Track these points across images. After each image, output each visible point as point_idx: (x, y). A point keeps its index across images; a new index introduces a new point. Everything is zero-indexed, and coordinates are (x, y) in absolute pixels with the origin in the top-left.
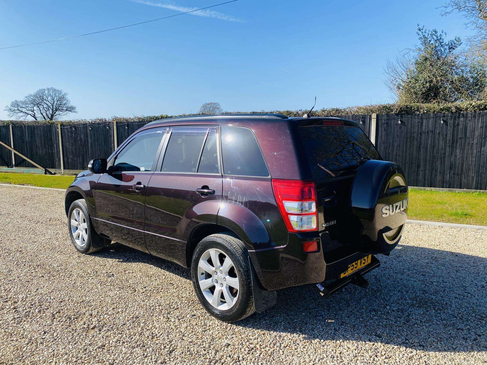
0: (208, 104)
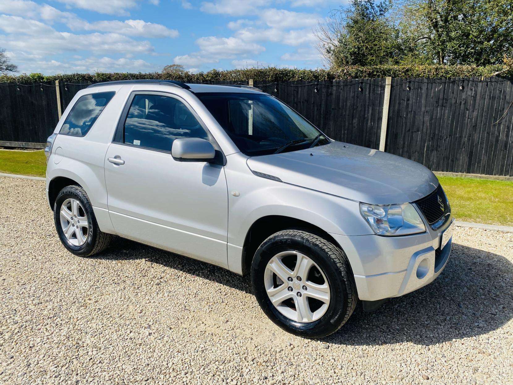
0: (171, 66)
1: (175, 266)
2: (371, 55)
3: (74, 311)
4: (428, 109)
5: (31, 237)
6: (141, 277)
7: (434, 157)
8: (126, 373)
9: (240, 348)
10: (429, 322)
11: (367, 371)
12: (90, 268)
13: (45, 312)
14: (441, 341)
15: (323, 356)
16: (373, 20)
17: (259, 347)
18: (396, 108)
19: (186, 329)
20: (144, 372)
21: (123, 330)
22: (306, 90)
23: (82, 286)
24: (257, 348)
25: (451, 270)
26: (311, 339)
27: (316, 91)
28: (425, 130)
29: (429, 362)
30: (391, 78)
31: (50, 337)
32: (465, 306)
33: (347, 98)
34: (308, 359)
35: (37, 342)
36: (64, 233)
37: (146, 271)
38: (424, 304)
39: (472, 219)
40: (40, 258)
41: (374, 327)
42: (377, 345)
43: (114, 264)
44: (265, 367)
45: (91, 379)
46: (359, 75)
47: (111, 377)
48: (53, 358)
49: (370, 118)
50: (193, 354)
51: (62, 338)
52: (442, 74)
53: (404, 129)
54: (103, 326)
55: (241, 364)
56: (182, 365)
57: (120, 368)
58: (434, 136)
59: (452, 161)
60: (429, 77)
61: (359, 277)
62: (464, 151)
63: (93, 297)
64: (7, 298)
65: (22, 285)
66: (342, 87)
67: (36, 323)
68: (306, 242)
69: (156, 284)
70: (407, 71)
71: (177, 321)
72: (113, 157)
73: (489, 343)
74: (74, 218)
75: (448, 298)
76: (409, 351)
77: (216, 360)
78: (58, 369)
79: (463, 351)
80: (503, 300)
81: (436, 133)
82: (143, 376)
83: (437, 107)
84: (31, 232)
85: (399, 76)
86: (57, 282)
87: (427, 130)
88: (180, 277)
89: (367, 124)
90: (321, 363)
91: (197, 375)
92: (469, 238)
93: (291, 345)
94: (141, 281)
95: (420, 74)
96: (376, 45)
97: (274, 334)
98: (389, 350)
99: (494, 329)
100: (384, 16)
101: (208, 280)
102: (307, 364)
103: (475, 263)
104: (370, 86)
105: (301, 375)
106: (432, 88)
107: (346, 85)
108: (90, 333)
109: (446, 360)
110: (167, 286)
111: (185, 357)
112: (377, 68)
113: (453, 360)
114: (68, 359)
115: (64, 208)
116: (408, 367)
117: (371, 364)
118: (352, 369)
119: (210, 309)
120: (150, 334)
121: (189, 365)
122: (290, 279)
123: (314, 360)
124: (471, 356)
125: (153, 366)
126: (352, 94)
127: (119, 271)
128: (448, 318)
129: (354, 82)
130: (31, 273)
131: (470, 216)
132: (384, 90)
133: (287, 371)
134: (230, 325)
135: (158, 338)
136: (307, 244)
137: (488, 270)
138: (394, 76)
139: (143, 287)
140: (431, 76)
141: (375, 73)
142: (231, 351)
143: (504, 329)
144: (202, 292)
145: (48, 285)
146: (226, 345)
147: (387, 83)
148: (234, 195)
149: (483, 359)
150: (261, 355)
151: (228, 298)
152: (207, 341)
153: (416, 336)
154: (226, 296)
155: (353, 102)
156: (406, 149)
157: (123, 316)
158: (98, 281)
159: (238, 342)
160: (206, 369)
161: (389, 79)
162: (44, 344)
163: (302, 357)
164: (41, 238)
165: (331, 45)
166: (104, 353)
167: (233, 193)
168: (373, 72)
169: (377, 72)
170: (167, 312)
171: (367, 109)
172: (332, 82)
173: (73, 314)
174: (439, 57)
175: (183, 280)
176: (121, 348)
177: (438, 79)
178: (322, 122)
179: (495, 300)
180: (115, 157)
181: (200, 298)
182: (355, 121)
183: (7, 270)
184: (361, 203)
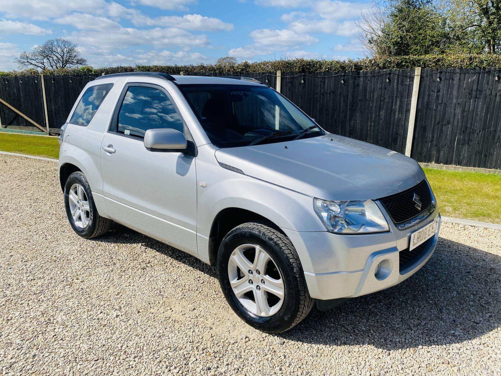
0: (224, 59)
1: (166, 252)
2: (415, 44)
3: (59, 289)
4: (460, 101)
5: (50, 218)
6: (131, 260)
7: (465, 152)
8: (81, 351)
9: (196, 336)
10: (400, 325)
11: (314, 372)
12: (89, 250)
13: (34, 289)
14: (406, 346)
15: (275, 352)
16: (419, 8)
17: (215, 337)
18: (426, 100)
19: (153, 313)
20: (97, 352)
21: (95, 310)
22: (332, 81)
23: (76, 266)
24: (212, 339)
25: (446, 273)
26: (269, 334)
27: (342, 82)
28: (456, 123)
29: (383, 368)
30: (420, 68)
31: (28, 311)
32: (448, 311)
33: (374, 88)
34: (258, 353)
35: (15, 316)
36: (73, 215)
37: (139, 255)
38: (402, 306)
39: (490, 219)
40: (49, 237)
41: (339, 326)
42: (335, 345)
43: (112, 247)
44: (213, 358)
45: (47, 355)
46: (387, 65)
47: (66, 354)
48: (23, 331)
49: (397, 110)
50: (149, 339)
51: (39, 313)
52: (476, 64)
53: (433, 122)
54: (78, 306)
55: (190, 353)
56: (134, 348)
57: (78, 346)
58: (466, 129)
59: (485, 156)
60: (461, 67)
61: (309, 274)
62: (499, 145)
63: (81, 277)
64: (7, 273)
65: (25, 262)
66: (369, 78)
67: (22, 298)
68: (262, 236)
69: (142, 269)
70: (439, 60)
71: (147, 306)
72: (107, 146)
73: (459, 353)
74: (79, 201)
75: (431, 302)
76: (367, 355)
77: (169, 347)
78: (23, 343)
79: (426, 359)
80: (493, 308)
81: (469, 126)
82: (95, 356)
83: (470, 99)
84: (52, 213)
85: (429, 67)
86: (55, 261)
87: (458, 123)
88: (166, 263)
89: (395, 115)
90: (270, 359)
91: (144, 360)
92: (480, 239)
93: (246, 337)
94: (130, 264)
95: (452, 64)
96: (421, 34)
97: (234, 326)
98: (346, 352)
99: (470, 339)
100: (431, 3)
101: (192, 268)
102: (255, 358)
103: (476, 267)
104: (398, 77)
105: (245, 370)
106: (464, 79)
107: (374, 76)
108: (64, 311)
109: (403, 368)
110: (151, 271)
111: (140, 341)
112: (406, 59)
113: (411, 369)
114: (36, 333)
115: (72, 191)
116: (359, 371)
117: (322, 364)
118: (300, 367)
119: (183, 296)
120: (117, 316)
121: (141, 350)
122: (250, 272)
123: (264, 355)
124: (433, 365)
125: (108, 347)
126: (379, 86)
127: (114, 254)
128: (423, 324)
129: (382, 73)
130: (36, 251)
131: (489, 216)
132: (413, 81)
133: (233, 364)
134: (196, 313)
135: (123, 321)
136: (263, 238)
137: (489, 275)
138: (424, 66)
139: (130, 270)
140: (464, 66)
141: (404, 63)
142: (186, 339)
143: (482, 339)
144: (181, 279)
145: (47, 263)
146: (184, 333)
147: (416, 73)
148: (201, 186)
149: (445, 370)
150: (214, 345)
151: (204, 286)
152: (168, 327)
153: (381, 339)
154: (202, 284)
155: (380, 94)
156: (434, 143)
157: (100, 297)
158: (91, 262)
159: (197, 331)
160: (155, 355)
161: (418, 70)
162: (21, 318)
163: (254, 351)
164: (58, 219)
165: (373, 35)
166: (69, 331)
167: (201, 184)
168: (402, 62)
169: (406, 62)
170: (141, 296)
171: (394, 100)
172: (359, 73)
173: (57, 292)
174: (489, 45)
175: (168, 266)
176: (85, 327)
177: (472, 69)
178: (348, 113)
179: (482, 308)
180: (109, 146)
181: (178, 284)
182: (382, 113)
183: (18, 247)
184: (315, 198)
